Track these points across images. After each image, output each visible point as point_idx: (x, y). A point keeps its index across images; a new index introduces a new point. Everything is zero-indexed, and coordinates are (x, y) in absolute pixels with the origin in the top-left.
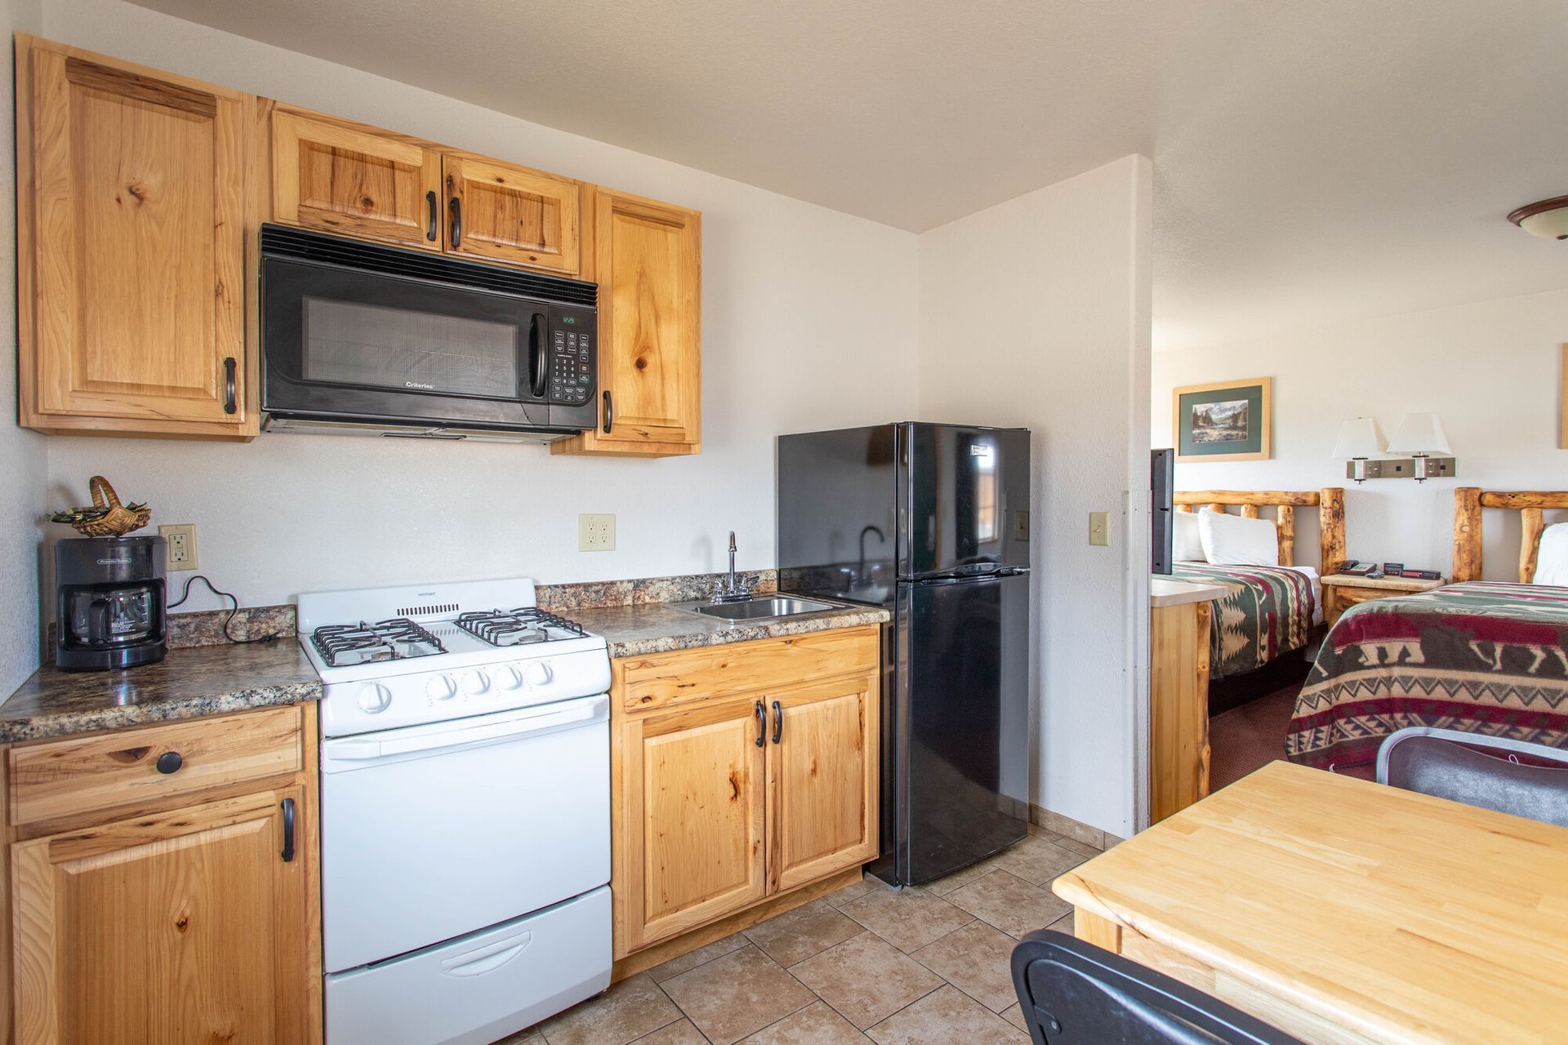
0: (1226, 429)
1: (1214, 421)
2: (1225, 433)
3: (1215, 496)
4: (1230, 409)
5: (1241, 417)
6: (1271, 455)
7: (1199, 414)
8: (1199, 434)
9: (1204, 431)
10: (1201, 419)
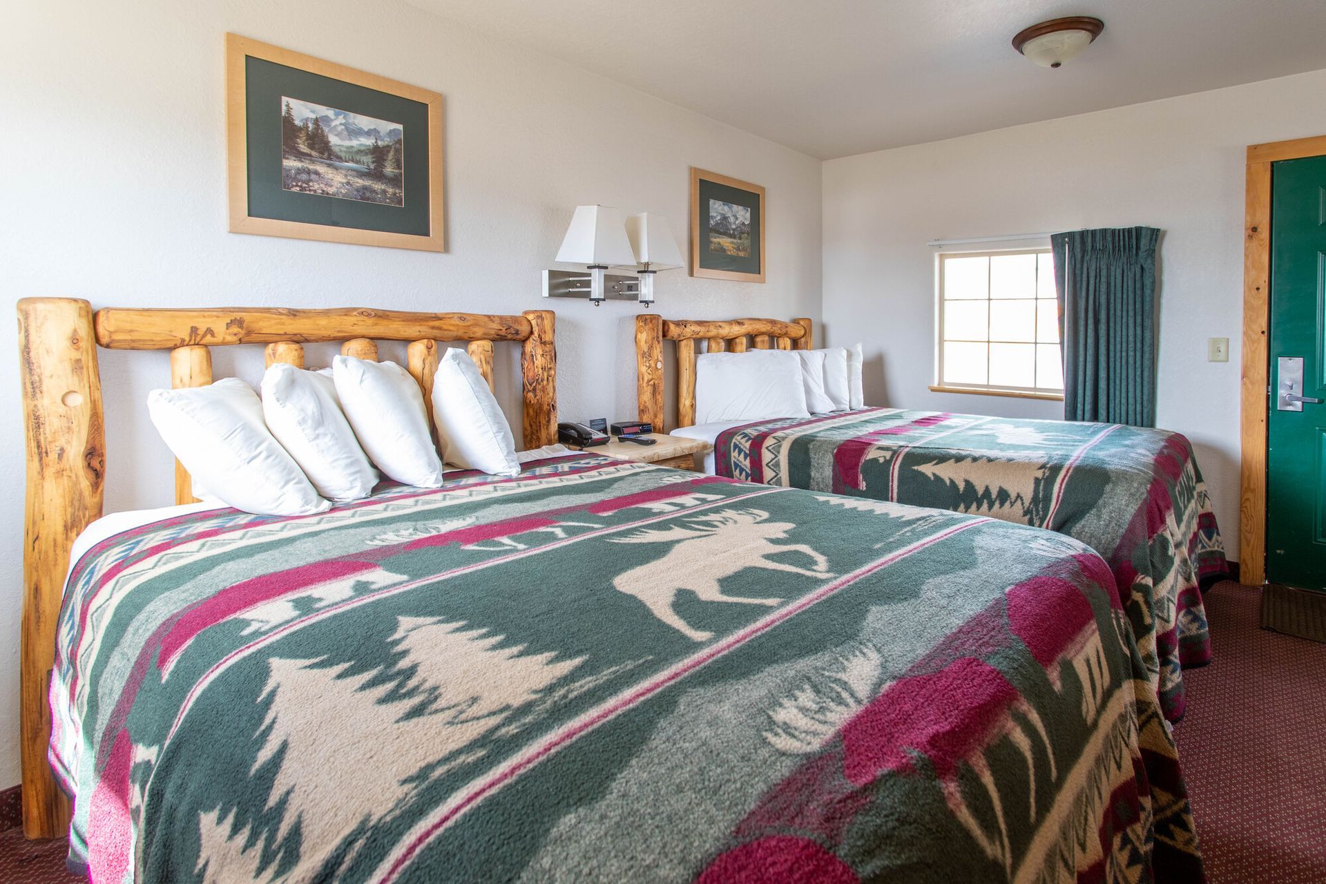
0: (361, 174)
1: (336, 149)
2: (360, 182)
3: (370, 321)
4: (369, 133)
5: (391, 155)
6: (446, 248)
7: (298, 122)
8: (299, 171)
9: (311, 167)
10: (303, 135)
